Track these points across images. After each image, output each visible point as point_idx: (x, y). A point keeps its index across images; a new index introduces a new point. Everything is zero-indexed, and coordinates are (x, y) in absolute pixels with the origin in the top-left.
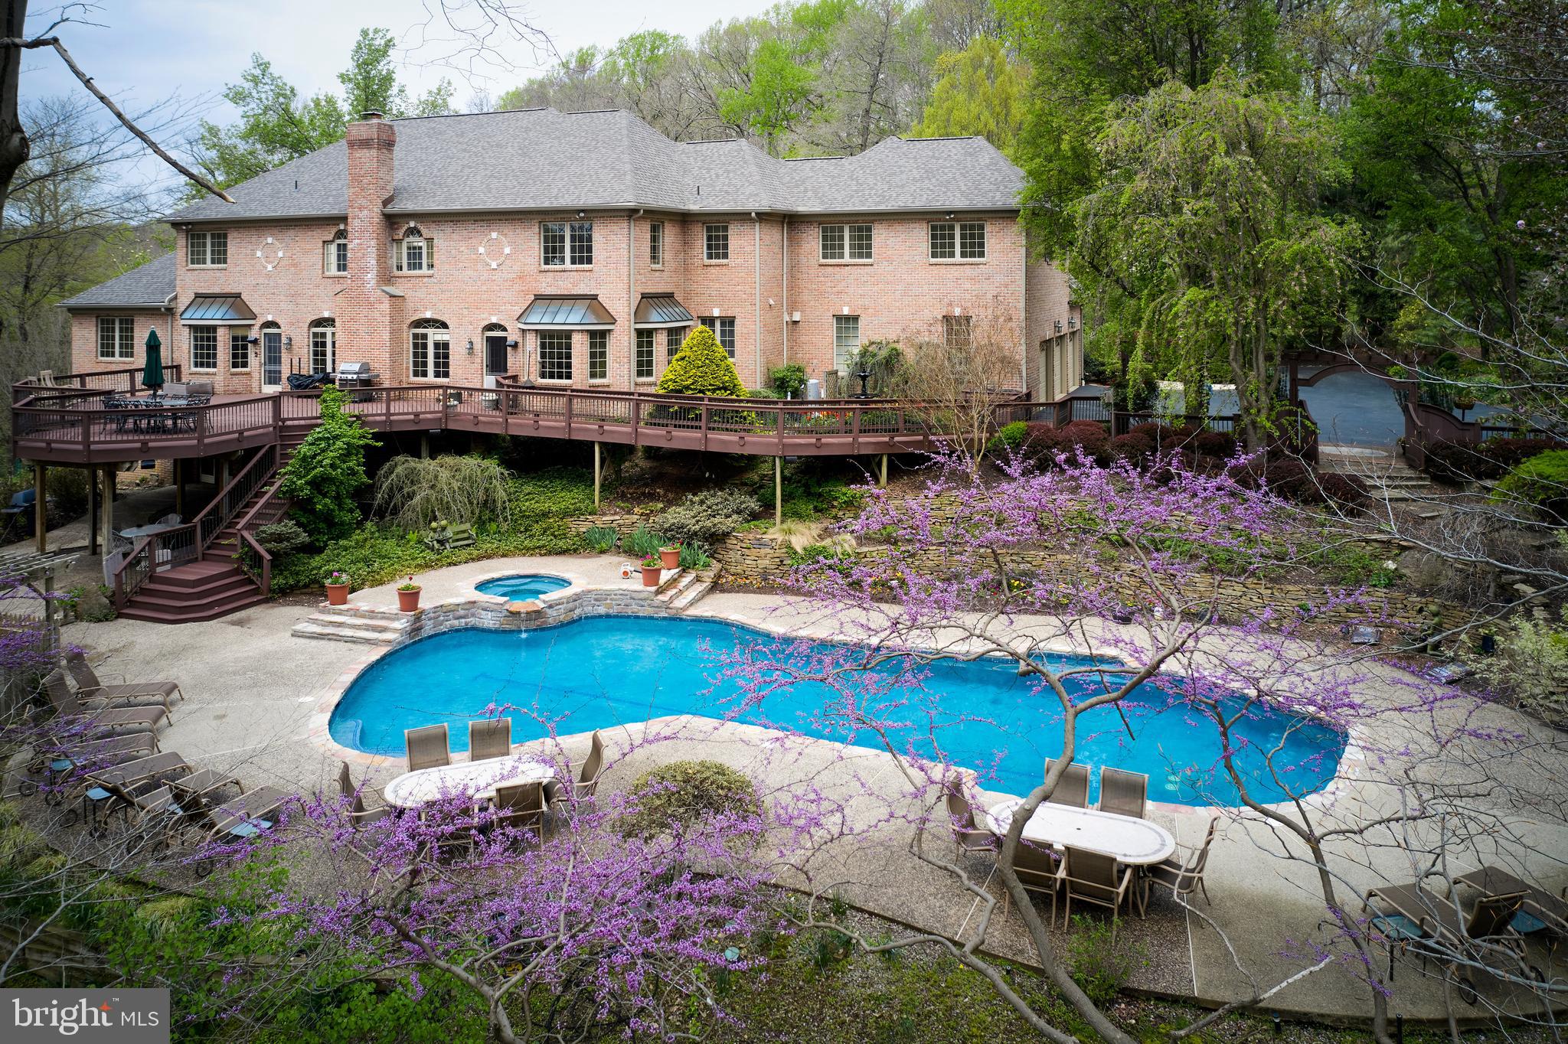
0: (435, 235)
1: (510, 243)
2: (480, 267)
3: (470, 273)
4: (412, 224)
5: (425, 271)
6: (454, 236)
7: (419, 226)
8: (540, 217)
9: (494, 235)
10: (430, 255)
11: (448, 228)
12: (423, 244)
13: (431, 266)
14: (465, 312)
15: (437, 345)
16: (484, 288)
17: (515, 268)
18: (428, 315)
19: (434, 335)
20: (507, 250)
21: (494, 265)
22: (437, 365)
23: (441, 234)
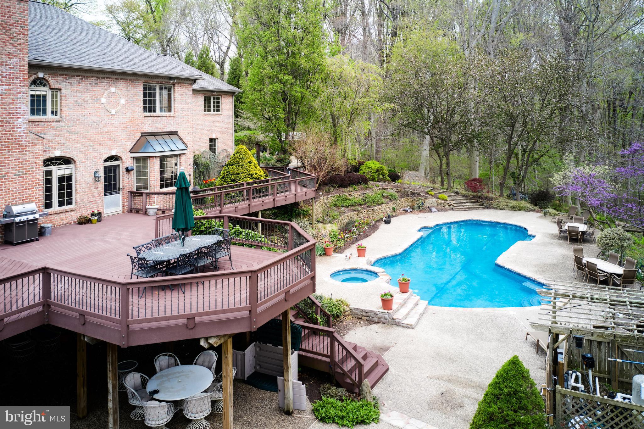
0: (63, 86)
1: (125, 96)
2: (102, 113)
3: (94, 118)
4: (41, 75)
5: (49, 116)
6: (81, 88)
7: (47, 77)
8: (144, 79)
9: (113, 89)
10: (54, 103)
11: (75, 81)
12: (49, 94)
13: (54, 113)
14: (90, 149)
15: (61, 179)
16: (105, 129)
17: (128, 114)
18: (57, 154)
19: (58, 171)
20: (123, 101)
21: (113, 112)
22: (60, 196)
23: (69, 86)
